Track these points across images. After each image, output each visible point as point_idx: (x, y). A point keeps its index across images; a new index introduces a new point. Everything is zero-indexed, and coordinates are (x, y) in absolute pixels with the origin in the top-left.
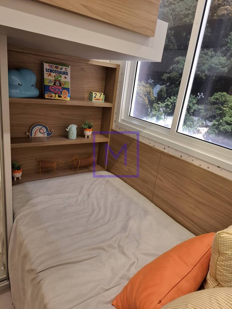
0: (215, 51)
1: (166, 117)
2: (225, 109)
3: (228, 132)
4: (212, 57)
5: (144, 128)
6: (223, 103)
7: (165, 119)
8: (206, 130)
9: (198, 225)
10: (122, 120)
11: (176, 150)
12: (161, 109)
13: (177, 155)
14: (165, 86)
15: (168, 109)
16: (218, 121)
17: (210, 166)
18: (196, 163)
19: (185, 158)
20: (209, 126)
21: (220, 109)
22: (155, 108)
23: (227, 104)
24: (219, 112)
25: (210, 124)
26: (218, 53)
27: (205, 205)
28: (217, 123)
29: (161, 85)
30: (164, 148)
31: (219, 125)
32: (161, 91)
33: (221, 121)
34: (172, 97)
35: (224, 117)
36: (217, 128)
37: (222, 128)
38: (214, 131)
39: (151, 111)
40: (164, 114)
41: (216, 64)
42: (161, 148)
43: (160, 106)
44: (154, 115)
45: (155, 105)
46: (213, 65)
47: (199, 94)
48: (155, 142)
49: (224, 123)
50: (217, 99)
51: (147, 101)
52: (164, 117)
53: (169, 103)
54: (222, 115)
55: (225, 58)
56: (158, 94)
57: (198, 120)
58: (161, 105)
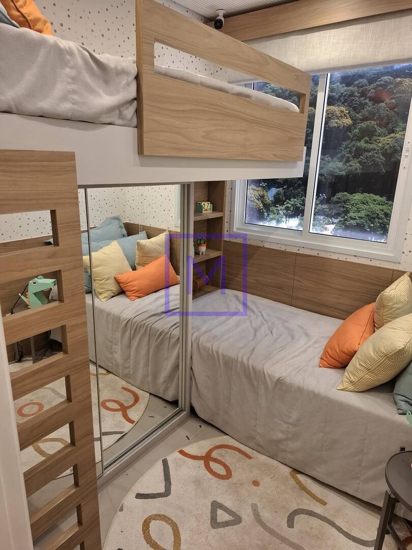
0: (332, 158)
1: (287, 219)
2: (347, 206)
3: (354, 226)
4: (329, 162)
5: (271, 234)
6: (345, 202)
7: (287, 222)
8: (332, 226)
9: (345, 311)
10: (238, 229)
11: (312, 249)
12: (280, 212)
13: (314, 253)
14: (282, 189)
15: (289, 212)
16: (342, 218)
17: (346, 257)
18: (335, 257)
19: (322, 255)
20: (335, 223)
21: (344, 207)
22: (272, 211)
23: (349, 202)
24: (342, 209)
25: (336, 221)
26: (335, 159)
27: (348, 291)
28: (343, 219)
29: (277, 188)
30: (299, 250)
31: (345, 220)
32: (278, 194)
33: (346, 217)
34: (292, 200)
35: (349, 213)
36: (343, 224)
37: (348, 223)
38: (341, 227)
39: (268, 215)
40: (285, 217)
41: (334, 169)
42: (295, 250)
43: (279, 209)
44: (272, 219)
45: (272, 208)
46: (331, 169)
47: (321, 195)
48: (286, 245)
49: (349, 219)
50: (339, 198)
51: (261, 205)
52: (285, 220)
53: (290, 206)
54: (347, 212)
55: (341, 163)
56: (274, 197)
57: (324, 218)
58: (280, 207)
